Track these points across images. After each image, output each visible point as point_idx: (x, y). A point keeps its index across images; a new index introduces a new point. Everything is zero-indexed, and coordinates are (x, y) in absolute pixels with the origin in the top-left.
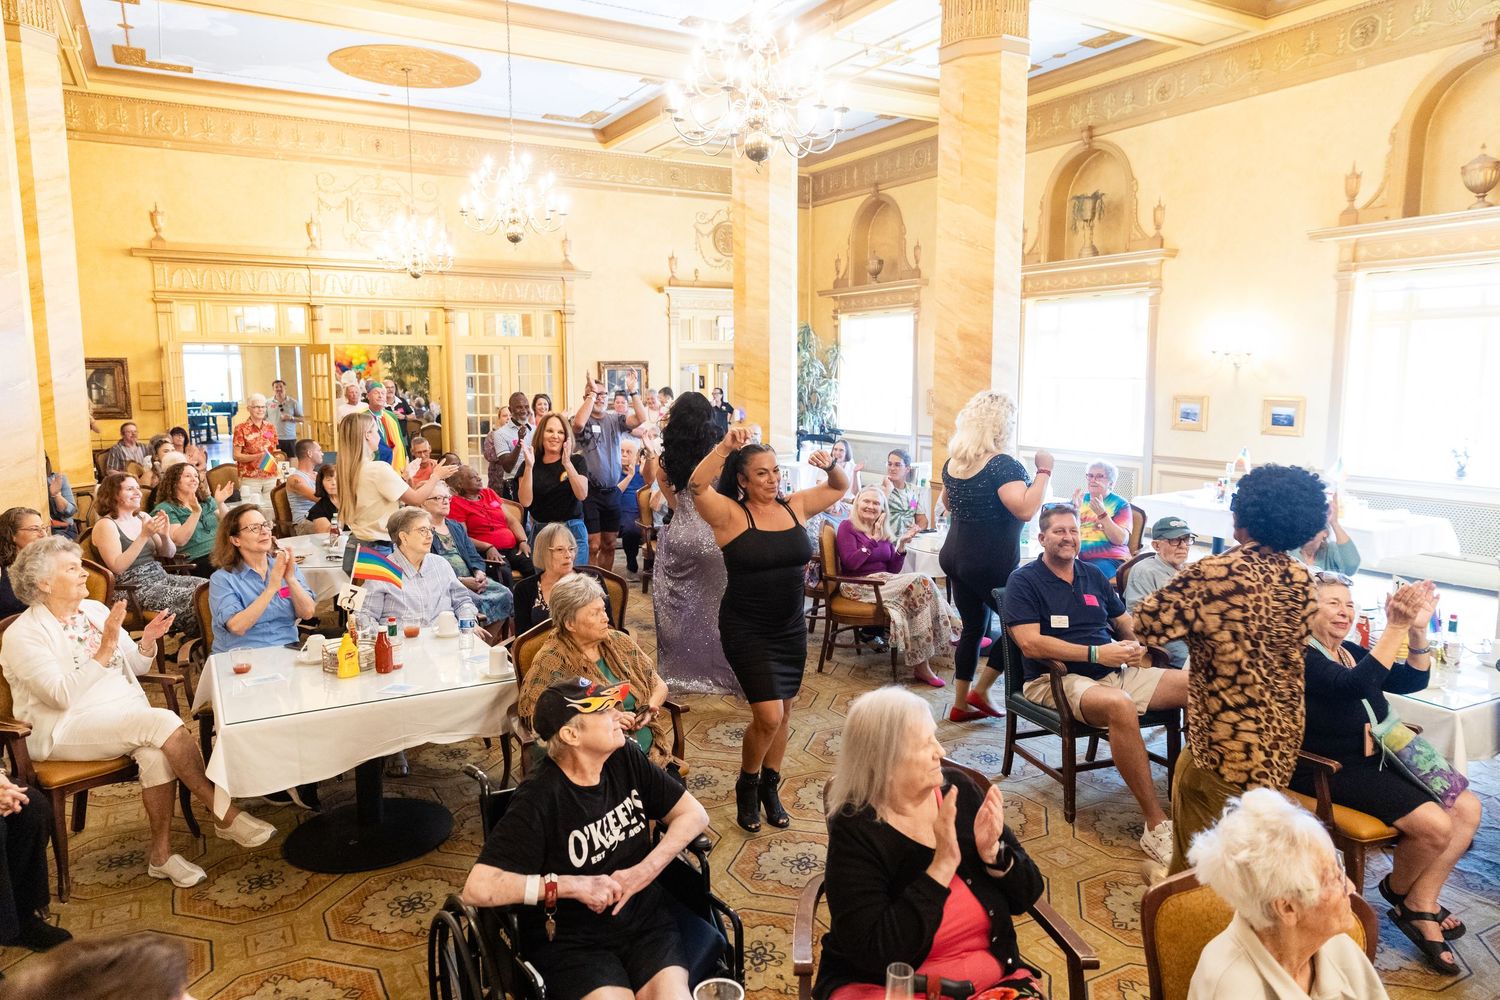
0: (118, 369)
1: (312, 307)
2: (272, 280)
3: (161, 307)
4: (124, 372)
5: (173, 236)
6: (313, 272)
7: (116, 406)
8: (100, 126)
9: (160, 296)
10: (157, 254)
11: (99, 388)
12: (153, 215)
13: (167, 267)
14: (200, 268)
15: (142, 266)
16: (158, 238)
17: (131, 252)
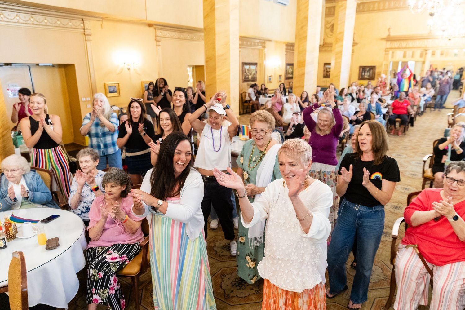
0: (374, 68)
1: (426, 50)
2: (417, 43)
3: (387, 53)
4: (375, 69)
5: (393, 34)
6: (429, 40)
7: (372, 77)
8: (381, 8)
9: (387, 50)
10: (389, 39)
11: (369, 73)
12: (389, 29)
13: (389, 42)
14: (397, 42)
15: (384, 42)
16: (389, 35)
17: (382, 39)
